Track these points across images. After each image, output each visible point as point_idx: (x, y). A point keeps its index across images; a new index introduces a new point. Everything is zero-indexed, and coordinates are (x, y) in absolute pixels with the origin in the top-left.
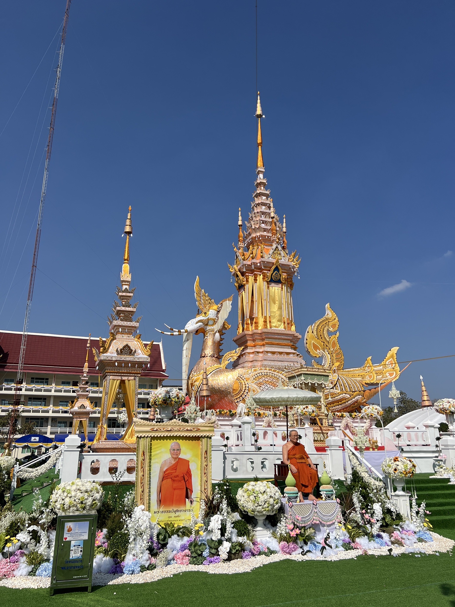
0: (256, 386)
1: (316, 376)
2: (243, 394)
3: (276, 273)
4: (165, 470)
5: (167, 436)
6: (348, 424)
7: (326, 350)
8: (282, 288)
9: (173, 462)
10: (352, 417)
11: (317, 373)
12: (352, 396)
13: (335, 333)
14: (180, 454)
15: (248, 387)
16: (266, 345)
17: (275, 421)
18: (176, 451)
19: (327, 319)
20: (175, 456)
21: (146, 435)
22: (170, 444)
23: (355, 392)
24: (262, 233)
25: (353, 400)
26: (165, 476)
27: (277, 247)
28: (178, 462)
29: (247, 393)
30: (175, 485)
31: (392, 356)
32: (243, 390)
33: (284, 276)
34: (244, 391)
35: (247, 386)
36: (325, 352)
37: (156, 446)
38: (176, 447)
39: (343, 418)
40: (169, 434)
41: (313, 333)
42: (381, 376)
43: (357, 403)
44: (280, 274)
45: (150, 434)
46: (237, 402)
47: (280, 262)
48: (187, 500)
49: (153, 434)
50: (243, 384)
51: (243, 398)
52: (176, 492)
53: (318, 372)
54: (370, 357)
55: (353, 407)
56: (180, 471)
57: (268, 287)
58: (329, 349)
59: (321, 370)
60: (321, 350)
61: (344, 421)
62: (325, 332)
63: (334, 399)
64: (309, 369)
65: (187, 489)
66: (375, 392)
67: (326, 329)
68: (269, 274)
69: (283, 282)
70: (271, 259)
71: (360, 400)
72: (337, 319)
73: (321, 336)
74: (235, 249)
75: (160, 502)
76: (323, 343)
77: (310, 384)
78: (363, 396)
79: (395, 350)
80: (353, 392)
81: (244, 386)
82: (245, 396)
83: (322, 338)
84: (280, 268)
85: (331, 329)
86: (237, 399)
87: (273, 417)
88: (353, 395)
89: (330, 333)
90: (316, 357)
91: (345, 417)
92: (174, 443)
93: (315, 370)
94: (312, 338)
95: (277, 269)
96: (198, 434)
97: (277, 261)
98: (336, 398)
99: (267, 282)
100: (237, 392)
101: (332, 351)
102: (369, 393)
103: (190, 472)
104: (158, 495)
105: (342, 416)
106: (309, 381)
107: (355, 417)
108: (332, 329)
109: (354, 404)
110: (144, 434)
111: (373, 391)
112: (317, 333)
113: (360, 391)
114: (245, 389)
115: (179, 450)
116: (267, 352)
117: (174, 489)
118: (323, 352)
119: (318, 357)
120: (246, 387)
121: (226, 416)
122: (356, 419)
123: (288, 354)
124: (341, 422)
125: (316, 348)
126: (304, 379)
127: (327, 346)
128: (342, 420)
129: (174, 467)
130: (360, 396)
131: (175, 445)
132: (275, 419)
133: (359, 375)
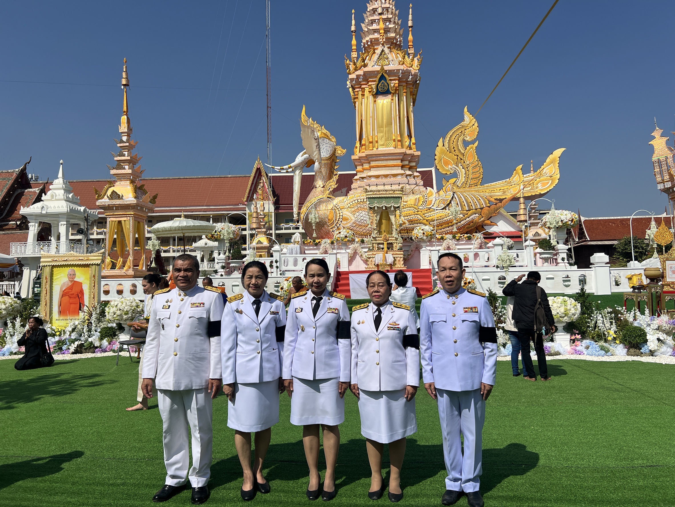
0: (351, 215)
1: (384, 199)
2: (337, 223)
3: (383, 83)
4: (64, 289)
5: (63, 265)
6: (450, 247)
7: (460, 165)
8: (392, 100)
9: (70, 284)
10: (456, 239)
11: (384, 196)
12: (466, 216)
13: (473, 142)
14: (75, 277)
15: (342, 216)
16: (371, 169)
17: (362, 248)
18: (72, 276)
19: (463, 127)
20: (71, 280)
21: (48, 264)
22: (67, 270)
23: (469, 210)
24: (371, 36)
25: (468, 219)
26: (64, 294)
27: (383, 51)
28: (73, 284)
29: (341, 222)
30: (72, 300)
31: (552, 162)
32: (337, 220)
33: (392, 85)
34: (339, 220)
35: (341, 214)
36: (458, 167)
37: (57, 272)
38: (72, 273)
39: (443, 241)
40: (65, 263)
41: (443, 146)
42: (530, 187)
43: (473, 222)
44: (388, 84)
45: (51, 264)
46: (333, 231)
47: (386, 68)
48: (80, 311)
49: (53, 264)
50: (338, 212)
51: (338, 227)
52: (72, 306)
53: (386, 194)
54: (521, 166)
55: (468, 228)
56: (75, 291)
57: (375, 101)
58: (464, 163)
59: (391, 192)
60: (453, 165)
61: (445, 244)
62: (460, 143)
63: (442, 220)
64: (375, 193)
65: (80, 303)
66: (496, 209)
67: (461, 139)
68: (373, 85)
69: (393, 92)
70: (376, 66)
71: (476, 219)
72: (476, 124)
73: (454, 148)
74: (348, 62)
75: (60, 312)
76: (456, 157)
77: (376, 208)
78: (481, 214)
79: (558, 152)
80: (467, 211)
81: (338, 215)
82: (340, 225)
83: (455, 151)
84: (385, 75)
85: (468, 139)
86: (332, 228)
87: (360, 244)
88: (467, 214)
89: (466, 144)
90: (446, 174)
91: (445, 239)
92: (71, 269)
93: (383, 192)
94: (442, 152)
95: (382, 77)
96: (87, 263)
97: (382, 69)
98: (445, 219)
99: (373, 95)
100: (332, 222)
101: (468, 164)
102: (488, 210)
103: (83, 291)
104: (59, 308)
105: (442, 238)
106: (376, 205)
107: (459, 239)
108: (469, 137)
109: (469, 224)
110: (47, 264)
111: (493, 208)
112: (449, 145)
113: (476, 209)
114: (339, 218)
115: (74, 275)
116: (370, 177)
117: (71, 304)
118: (455, 167)
119: (448, 173)
120: (340, 216)
121: (310, 246)
122: (462, 241)
123: (395, 175)
124: (442, 245)
125: (447, 163)
126: (369, 204)
127: (461, 159)
128: (443, 242)
129: (71, 288)
130: (477, 215)
131: (71, 271)
132: (363, 246)
133: (500, 189)
